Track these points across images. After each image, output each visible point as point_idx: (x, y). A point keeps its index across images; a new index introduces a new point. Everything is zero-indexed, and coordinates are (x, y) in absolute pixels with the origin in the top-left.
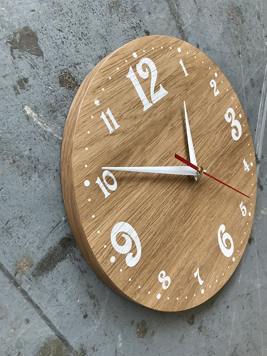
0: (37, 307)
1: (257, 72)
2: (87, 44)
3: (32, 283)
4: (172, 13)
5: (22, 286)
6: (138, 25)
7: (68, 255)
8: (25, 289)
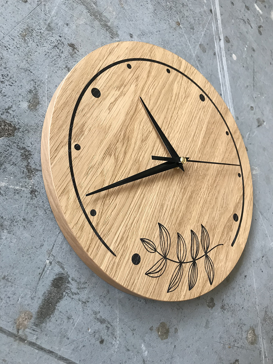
0: (50, 352)
1: (205, 35)
2: (11, 84)
3: (37, 332)
4: (92, 14)
5: (28, 340)
6: (59, 42)
7: (64, 293)
8: (32, 341)
